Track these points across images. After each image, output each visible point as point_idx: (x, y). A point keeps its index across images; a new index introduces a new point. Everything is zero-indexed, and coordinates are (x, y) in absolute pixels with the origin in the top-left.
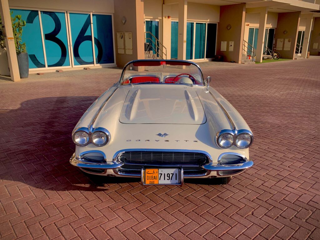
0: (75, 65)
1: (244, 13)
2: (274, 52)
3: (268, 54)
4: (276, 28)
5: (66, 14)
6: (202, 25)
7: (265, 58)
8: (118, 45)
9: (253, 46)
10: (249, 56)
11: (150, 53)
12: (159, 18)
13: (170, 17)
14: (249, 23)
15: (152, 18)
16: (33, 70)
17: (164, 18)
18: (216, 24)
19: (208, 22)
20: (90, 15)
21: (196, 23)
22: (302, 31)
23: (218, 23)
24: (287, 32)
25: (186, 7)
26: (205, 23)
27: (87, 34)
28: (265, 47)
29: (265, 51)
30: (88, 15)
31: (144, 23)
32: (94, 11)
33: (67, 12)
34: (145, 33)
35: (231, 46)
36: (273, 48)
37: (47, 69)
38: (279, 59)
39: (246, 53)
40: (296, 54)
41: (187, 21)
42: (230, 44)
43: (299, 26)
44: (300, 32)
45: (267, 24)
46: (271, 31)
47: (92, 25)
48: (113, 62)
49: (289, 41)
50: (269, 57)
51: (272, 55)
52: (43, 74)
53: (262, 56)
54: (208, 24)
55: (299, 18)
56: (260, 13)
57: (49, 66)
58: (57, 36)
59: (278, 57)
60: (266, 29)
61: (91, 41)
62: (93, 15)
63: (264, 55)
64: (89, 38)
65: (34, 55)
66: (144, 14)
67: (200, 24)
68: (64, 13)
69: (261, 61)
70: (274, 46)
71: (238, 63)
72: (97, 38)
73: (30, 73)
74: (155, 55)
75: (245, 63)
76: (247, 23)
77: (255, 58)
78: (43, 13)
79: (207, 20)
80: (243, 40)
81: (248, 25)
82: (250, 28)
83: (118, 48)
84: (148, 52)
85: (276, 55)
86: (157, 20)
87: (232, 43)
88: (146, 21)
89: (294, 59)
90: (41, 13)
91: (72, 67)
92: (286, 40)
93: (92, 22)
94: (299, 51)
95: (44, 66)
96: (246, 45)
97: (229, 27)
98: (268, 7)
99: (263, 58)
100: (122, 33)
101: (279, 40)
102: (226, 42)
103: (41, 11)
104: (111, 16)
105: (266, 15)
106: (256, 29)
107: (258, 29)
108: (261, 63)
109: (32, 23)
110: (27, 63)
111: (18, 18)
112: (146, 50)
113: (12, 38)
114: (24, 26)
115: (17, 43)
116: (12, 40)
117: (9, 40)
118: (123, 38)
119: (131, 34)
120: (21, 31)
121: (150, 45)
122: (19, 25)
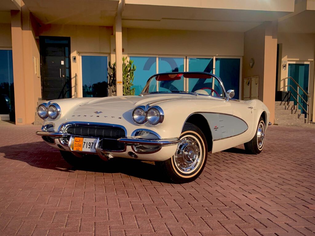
5: (185, 60)
8: (244, 94)
11: (289, 104)
20: (213, 59)
30: (210, 60)
32: (217, 55)
33: (186, 57)
47: (214, 70)
62: (216, 59)
74: (296, 106)
78: (161, 60)
83: (244, 97)
84: (287, 102)
86: (307, 63)
88: (289, 64)
93: (214, 67)
100: (249, 79)
103: (159, 58)
104: (240, 59)
109: (149, 70)
111: (130, 63)
112: (284, 100)
113: (121, 82)
114: (135, 70)
115: (128, 89)
116: (121, 84)
117: (118, 84)
118: (250, 85)
119: (258, 78)
120: (132, 76)
121: (289, 94)
122: (130, 70)
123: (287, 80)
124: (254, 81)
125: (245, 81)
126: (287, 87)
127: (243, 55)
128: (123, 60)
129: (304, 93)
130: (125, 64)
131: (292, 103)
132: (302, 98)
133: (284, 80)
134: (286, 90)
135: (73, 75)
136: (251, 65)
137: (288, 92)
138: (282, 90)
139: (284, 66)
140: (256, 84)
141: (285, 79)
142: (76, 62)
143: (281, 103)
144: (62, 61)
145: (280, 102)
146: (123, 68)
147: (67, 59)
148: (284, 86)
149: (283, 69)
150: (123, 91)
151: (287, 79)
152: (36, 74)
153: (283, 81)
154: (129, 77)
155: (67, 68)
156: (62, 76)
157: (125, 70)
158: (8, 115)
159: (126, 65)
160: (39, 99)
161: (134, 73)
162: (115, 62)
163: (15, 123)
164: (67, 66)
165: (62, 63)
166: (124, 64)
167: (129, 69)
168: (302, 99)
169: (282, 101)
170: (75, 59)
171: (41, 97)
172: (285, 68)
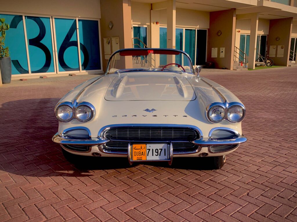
0: (60, 71)
1: (234, 18)
2: (267, 58)
3: (261, 61)
4: (268, 35)
5: (51, 19)
6: (191, 31)
7: (257, 65)
8: (105, 51)
9: (245, 53)
10: (241, 62)
11: (138, 59)
12: (147, 24)
13: (158, 22)
14: (240, 30)
15: (140, 23)
16: (16, 76)
17: (152, 24)
18: (206, 30)
19: (197, 28)
20: (76, 20)
21: (186, 29)
22: (295, 38)
23: (208, 29)
24: (279, 39)
25: (174, 12)
26: (195, 29)
27: (73, 39)
28: (257, 54)
29: (257, 58)
30: (74, 20)
31: (132, 29)
32: (80, 17)
33: (52, 17)
34: (132, 39)
35: (222, 52)
36: (266, 55)
37: (30, 75)
38: (273, 66)
39: (237, 60)
40: (290, 61)
41: (176, 27)
42: (221, 50)
43: (292, 33)
44: (293, 40)
45: (258, 30)
46: (263, 38)
47: (78, 30)
48: (100, 69)
49: (282, 48)
50: (262, 64)
51: (265, 62)
52: (26, 80)
53: (254, 63)
54: (197, 30)
55: (292, 25)
56: (250, 19)
57: (33, 72)
58: (41, 42)
59: (271, 64)
60: (258, 36)
61: (76, 47)
62: (79, 20)
63: (257, 62)
64: (75, 44)
65: (17, 61)
66: (132, 19)
67: (189, 31)
68: (49, 18)
69: (254, 68)
70: (267, 53)
71: (230, 69)
72: (83, 43)
73: (12, 79)
74: (143, 61)
75: (237, 69)
76: (237, 30)
77: (247, 65)
78: (27, 18)
79: (197, 26)
80: (235, 46)
81: (239, 32)
82: (241, 35)
83: (105, 54)
84: (136, 58)
85: (270, 62)
86: (145, 26)
87: (223, 49)
88: (134, 27)
89: (287, 66)
90: (25, 18)
91: (57, 73)
92: (279, 47)
93: (78, 27)
94: (293, 58)
95: (28, 72)
96: (238, 51)
97: (219, 34)
98: (259, 12)
99: (256, 65)
100: (109, 39)
101: (271, 47)
102: (216, 49)
103: (25, 16)
104: (98, 21)
105: (257, 21)
106: (247, 35)
107: (249, 35)
108: (254, 70)
109: (16, 28)
110: (9, 68)
114: (8, 29)
118: (110, 44)
119: (119, 38)
125: (105, 40)
131: (140, 58)
136: (110, 27)
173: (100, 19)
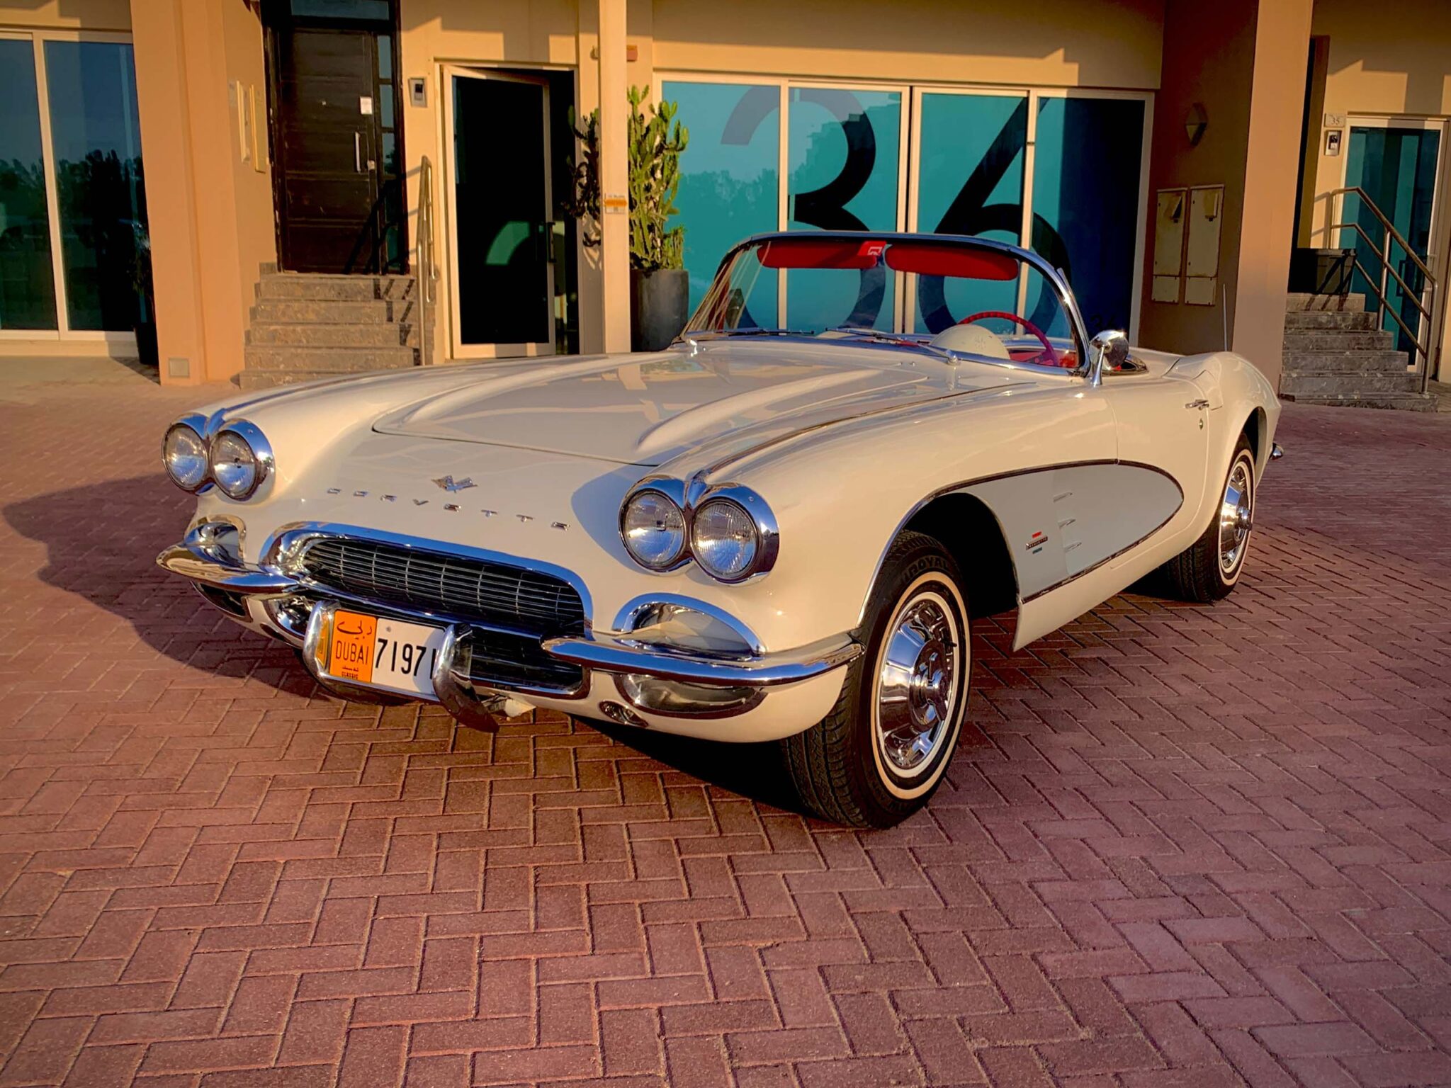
5: (905, 102)
8: (1156, 259)
11: (1346, 304)
12: (1443, 113)
20: (1026, 100)
27: (996, 198)
30: (1017, 103)
32: (1050, 83)
33: (912, 89)
47: (1030, 151)
58: (847, 208)
61: (1015, 236)
62: (1043, 102)
64: (1009, 217)
68: (900, 95)
72: (1046, 217)
74: (1373, 316)
78: (802, 99)
83: (1157, 270)
84: (1336, 298)
86: (1432, 125)
88: (1354, 130)
90: (793, 97)
93: (1031, 137)
103: (791, 91)
104: (1141, 104)
109: (747, 143)
111: (661, 114)
112: (1324, 285)
113: (622, 203)
114: (682, 149)
115: (651, 228)
116: (620, 208)
117: (610, 209)
118: (1182, 220)
119: (1220, 192)
120: (673, 172)
121: (1348, 262)
122: (661, 148)
123: (1340, 200)
124: (1202, 202)
125: (1164, 200)
126: (1338, 231)
127: (1159, 87)
128: (632, 103)
129: (1409, 257)
130: (642, 116)
131: (1356, 300)
132: (1402, 282)
133: (1330, 197)
134: (1336, 245)
135: (412, 162)
136: (1191, 136)
137: (1340, 254)
138: (1316, 243)
139: (1332, 140)
140: (1211, 219)
141: (1334, 194)
142: (426, 106)
143: (1312, 300)
144: (363, 100)
145: (1304, 297)
146: (633, 140)
147: (386, 91)
148: (1329, 227)
149: (1328, 152)
150: (631, 238)
151: (1341, 196)
152: (247, 159)
153: (1325, 200)
154: (658, 175)
155: (388, 130)
156: (364, 165)
157: (639, 143)
158: (131, 336)
159: (646, 123)
160: (265, 269)
161: (678, 160)
162: (597, 106)
163: (156, 376)
164: (388, 121)
165: (366, 106)
166: (636, 119)
167: (658, 140)
168: (1399, 285)
169: (1316, 293)
170: (419, 89)
171: (273, 258)
172: (1334, 145)
173: (1156, 91)
